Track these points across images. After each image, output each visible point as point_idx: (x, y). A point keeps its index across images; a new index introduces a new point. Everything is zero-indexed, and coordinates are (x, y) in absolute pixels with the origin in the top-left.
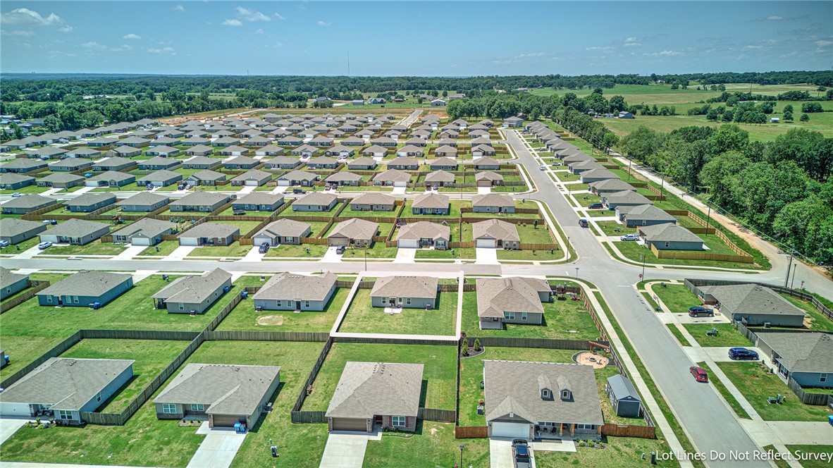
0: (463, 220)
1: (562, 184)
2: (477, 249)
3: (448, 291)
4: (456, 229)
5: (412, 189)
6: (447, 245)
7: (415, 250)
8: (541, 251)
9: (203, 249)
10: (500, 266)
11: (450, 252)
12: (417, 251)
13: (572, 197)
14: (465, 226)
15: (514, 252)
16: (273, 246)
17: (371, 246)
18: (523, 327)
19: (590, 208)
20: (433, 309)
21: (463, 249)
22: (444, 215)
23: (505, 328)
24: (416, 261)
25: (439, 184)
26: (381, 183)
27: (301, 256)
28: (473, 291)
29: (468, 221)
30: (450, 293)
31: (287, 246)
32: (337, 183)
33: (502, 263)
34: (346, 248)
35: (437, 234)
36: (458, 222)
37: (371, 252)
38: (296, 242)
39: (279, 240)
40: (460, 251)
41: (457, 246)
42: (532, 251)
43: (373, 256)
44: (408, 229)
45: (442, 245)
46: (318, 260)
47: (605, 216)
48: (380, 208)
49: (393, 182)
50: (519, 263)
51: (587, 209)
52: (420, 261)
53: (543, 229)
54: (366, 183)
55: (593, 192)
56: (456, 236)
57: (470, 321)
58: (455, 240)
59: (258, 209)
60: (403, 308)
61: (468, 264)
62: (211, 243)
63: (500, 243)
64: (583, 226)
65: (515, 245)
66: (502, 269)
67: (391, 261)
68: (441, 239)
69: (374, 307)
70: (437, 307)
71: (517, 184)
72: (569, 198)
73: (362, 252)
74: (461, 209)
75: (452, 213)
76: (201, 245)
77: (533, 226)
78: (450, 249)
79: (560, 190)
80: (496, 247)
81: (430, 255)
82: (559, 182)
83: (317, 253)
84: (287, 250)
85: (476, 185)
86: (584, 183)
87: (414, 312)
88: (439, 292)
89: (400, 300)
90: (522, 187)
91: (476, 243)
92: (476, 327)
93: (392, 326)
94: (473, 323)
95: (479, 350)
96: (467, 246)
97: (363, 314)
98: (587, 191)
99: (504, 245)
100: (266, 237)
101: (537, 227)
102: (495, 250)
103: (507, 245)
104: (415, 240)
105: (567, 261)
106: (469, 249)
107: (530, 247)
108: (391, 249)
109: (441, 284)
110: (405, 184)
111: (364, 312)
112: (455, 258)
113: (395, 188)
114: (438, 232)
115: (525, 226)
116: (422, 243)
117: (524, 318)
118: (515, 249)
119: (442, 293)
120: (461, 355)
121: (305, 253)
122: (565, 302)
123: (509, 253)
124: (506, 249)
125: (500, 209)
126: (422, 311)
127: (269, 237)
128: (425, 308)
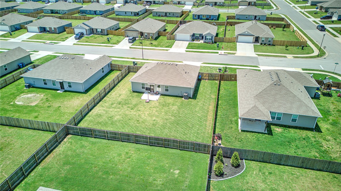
0: (228, 23)
1: (296, 6)
2: (237, 43)
3: (209, 79)
4: (222, 29)
5: (196, 6)
6: (213, 40)
7: (188, 42)
8: (292, 47)
9: (41, 35)
10: (256, 58)
11: (215, 45)
12: (189, 44)
13: (305, 13)
14: (229, 27)
15: (269, 47)
16: (87, 35)
17: (156, 39)
18: (292, 130)
19: (321, 19)
20: (190, 98)
21: (226, 43)
22: (215, 20)
23: (270, 133)
24: (187, 51)
25: (214, 4)
26: (177, 3)
27: (102, 43)
28: (233, 80)
29: (232, 24)
30: (210, 81)
31: (96, 36)
32: (150, 2)
33: (259, 55)
34: (137, 39)
35: (207, 30)
36: (224, 24)
37: (154, 42)
38: (103, 33)
39: (92, 31)
40: (224, 44)
41: (222, 40)
42: (284, 47)
43: (155, 46)
44: (185, 26)
45: (210, 39)
46: (113, 46)
47: (335, 24)
48: (171, 15)
49: (185, 2)
50: (274, 56)
51: (319, 19)
52: (189, 51)
53: (290, 31)
54: (168, 2)
55: (321, 9)
56: (221, 34)
57: (228, 117)
58: (220, 36)
59: (95, 14)
60: (162, 95)
61: (230, 55)
62: (48, 31)
63: (257, 40)
64: (321, 30)
65: (269, 41)
66: (259, 61)
67: (167, 50)
68: (209, 34)
69: (134, 92)
70: (194, 97)
71: (265, 5)
72: (303, 13)
73: (148, 42)
74: (227, 17)
75: (220, 19)
76: (41, 32)
77: (282, 29)
78: (215, 42)
79: (295, 9)
80: (253, 43)
81: (199, 47)
82: (293, 5)
83: (115, 42)
84: (95, 38)
85: (238, 5)
86: (312, 5)
87: (170, 100)
88: (199, 80)
89: (159, 86)
90: (269, 7)
91: (237, 39)
92: (234, 126)
93: (143, 116)
94: (231, 121)
95: (238, 166)
96: (230, 41)
97: (119, 100)
98: (315, 10)
99: (260, 41)
100: (82, 28)
101: (284, 30)
102: (253, 44)
103: (263, 41)
104: (189, 35)
105: (318, 56)
106: (231, 44)
107: (282, 44)
108: (170, 41)
109: (202, 72)
110: (192, 3)
111: (122, 97)
112: (219, 49)
113: (186, 6)
114: (208, 29)
115: (275, 29)
116: (194, 37)
117: (294, 120)
118: (269, 45)
119: (202, 81)
120: (213, 174)
121: (107, 41)
122: (332, 99)
123: (264, 48)
124: (261, 44)
125: (256, 17)
126: (179, 100)
127: (84, 29)
128: (182, 97)
